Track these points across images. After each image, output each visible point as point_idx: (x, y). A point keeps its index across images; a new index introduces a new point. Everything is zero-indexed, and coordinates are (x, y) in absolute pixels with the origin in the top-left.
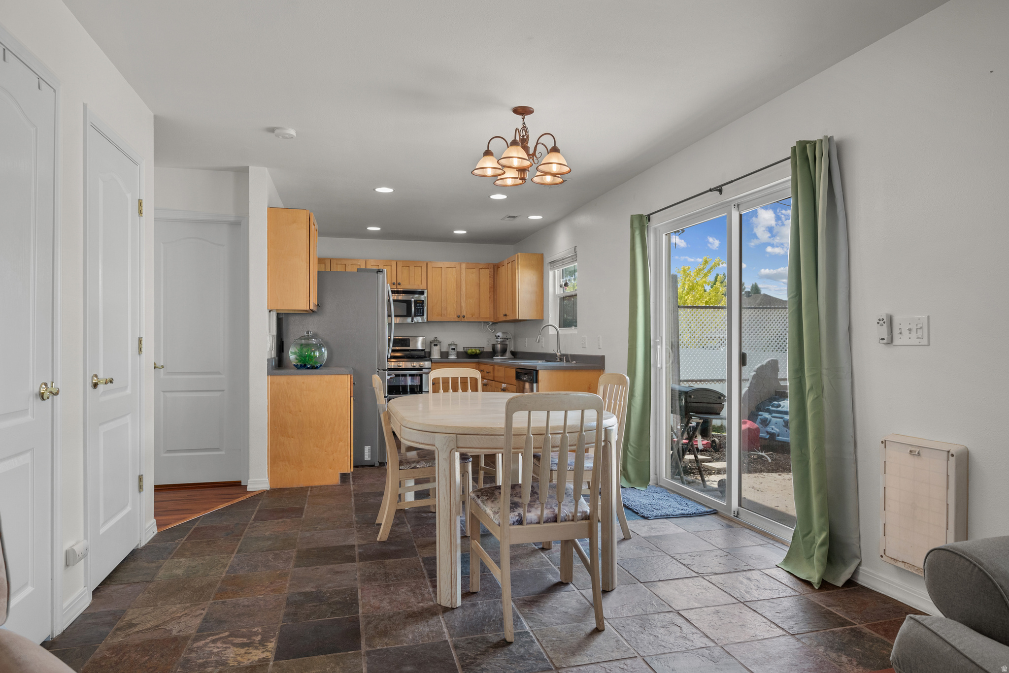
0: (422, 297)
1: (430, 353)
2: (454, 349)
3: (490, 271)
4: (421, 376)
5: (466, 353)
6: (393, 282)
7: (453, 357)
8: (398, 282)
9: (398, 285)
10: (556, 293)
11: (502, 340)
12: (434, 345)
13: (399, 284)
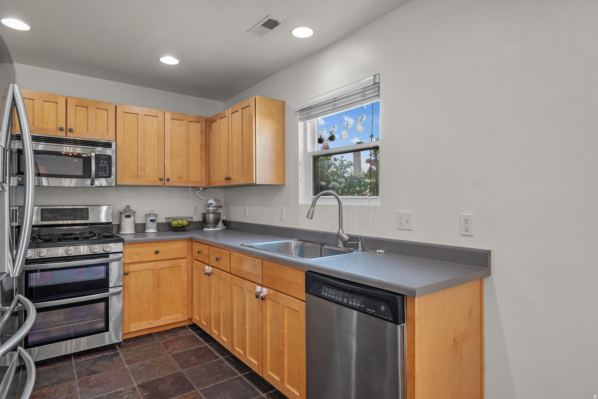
0: (109, 152)
1: (119, 227)
2: (154, 221)
3: (201, 126)
4: (107, 265)
5: (169, 224)
6: (59, 126)
7: (151, 230)
8: (68, 127)
9: (68, 132)
10: (308, 151)
11: (214, 208)
12: (126, 216)
13: (71, 130)
